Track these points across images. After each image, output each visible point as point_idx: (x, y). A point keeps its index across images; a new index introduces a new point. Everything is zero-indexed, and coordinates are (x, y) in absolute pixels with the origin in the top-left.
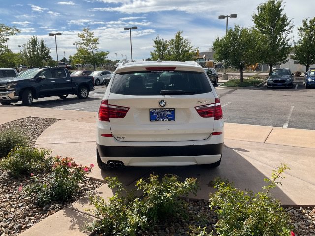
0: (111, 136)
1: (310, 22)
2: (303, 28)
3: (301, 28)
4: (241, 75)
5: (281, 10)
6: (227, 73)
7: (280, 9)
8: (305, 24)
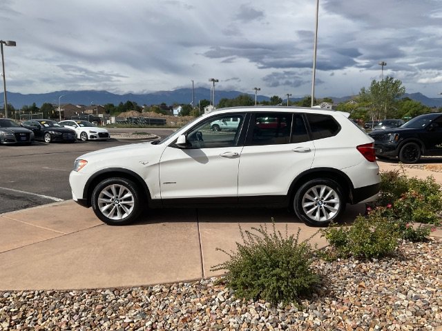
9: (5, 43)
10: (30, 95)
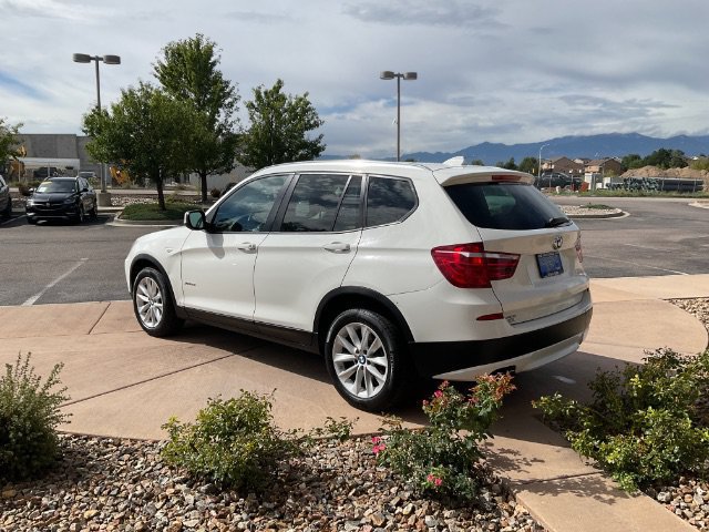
0: (499, 316)
1: (266, 93)
2: (256, 104)
3: (252, 104)
4: (161, 196)
5: (214, 64)
6: (109, 191)
7: (213, 59)
8: (259, 97)
9: (402, 75)
10: (517, 145)
